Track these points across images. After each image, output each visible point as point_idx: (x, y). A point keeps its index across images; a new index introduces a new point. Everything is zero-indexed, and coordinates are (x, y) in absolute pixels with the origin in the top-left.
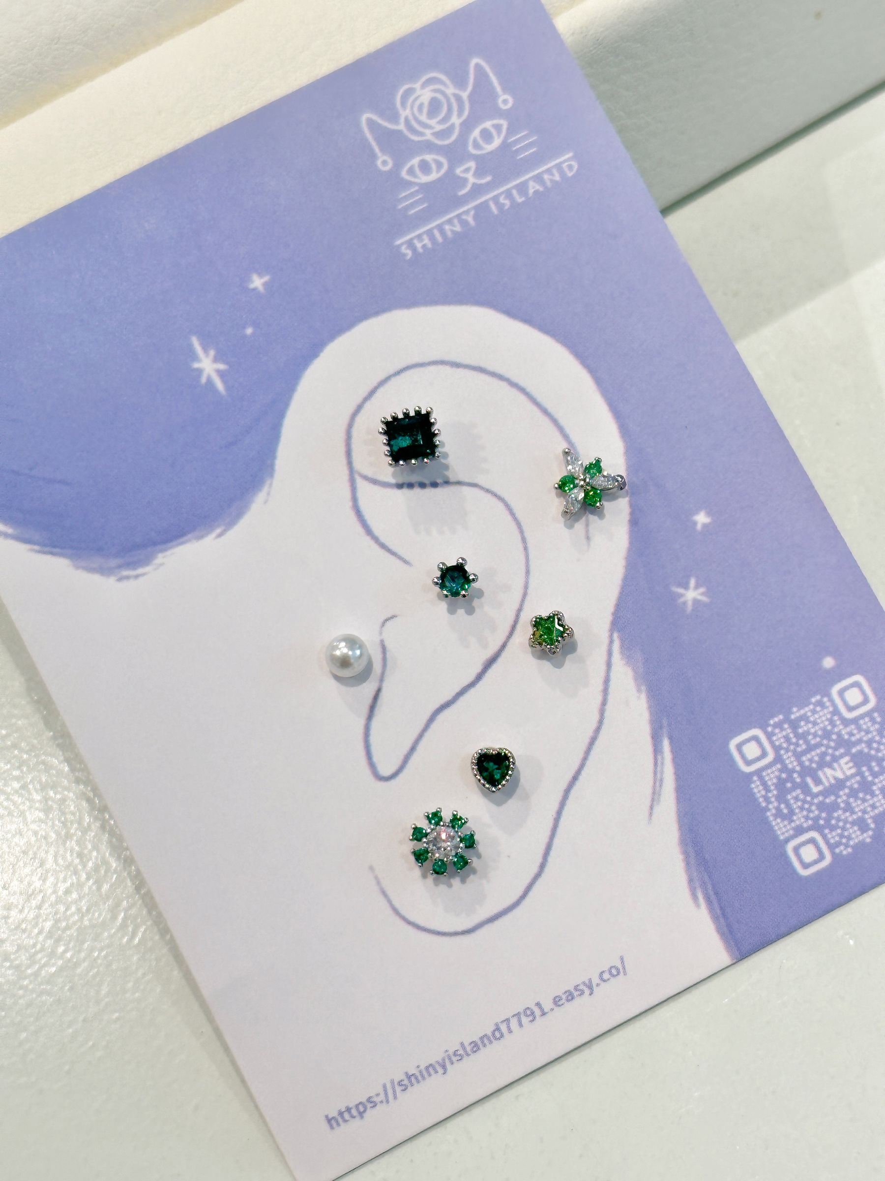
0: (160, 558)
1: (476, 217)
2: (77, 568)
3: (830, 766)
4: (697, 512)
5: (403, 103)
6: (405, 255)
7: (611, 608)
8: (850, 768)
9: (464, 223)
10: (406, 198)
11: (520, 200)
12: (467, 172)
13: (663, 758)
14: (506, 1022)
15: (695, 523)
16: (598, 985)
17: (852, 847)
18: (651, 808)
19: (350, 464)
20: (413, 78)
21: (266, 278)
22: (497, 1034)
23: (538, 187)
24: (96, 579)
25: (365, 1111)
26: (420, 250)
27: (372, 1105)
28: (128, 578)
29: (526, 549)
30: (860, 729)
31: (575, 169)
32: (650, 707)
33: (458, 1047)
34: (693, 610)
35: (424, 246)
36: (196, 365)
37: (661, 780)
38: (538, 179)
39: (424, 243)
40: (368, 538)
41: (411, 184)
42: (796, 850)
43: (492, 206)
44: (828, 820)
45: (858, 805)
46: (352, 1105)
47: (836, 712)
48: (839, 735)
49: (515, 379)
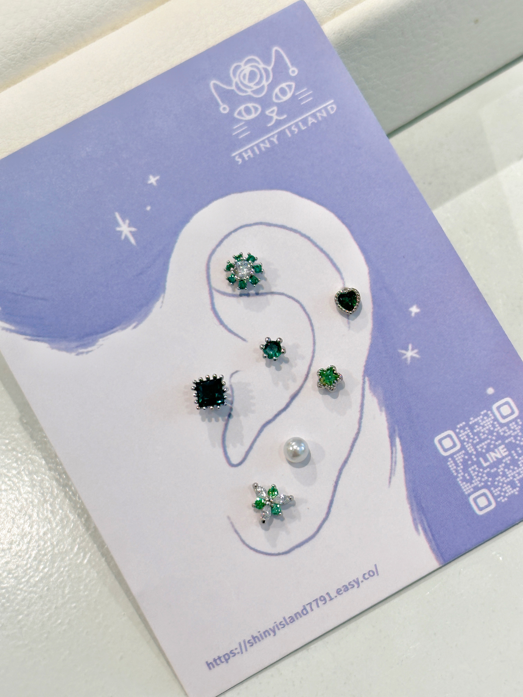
0: (101, 341)
1: (278, 139)
2: (53, 348)
3: (493, 451)
4: (411, 306)
5: (234, 74)
6: (238, 162)
7: (363, 363)
8: (505, 452)
9: (271, 142)
10: (238, 128)
11: (303, 128)
12: (273, 113)
13: (396, 450)
14: (309, 605)
15: (411, 312)
16: (362, 581)
17: (508, 497)
18: (390, 478)
19: (209, 283)
20: (240, 59)
21: (158, 178)
22: (304, 612)
23: (314, 121)
24: (64, 355)
25: (229, 658)
26: (247, 159)
27: (233, 655)
28: (82, 353)
29: (313, 330)
30: (510, 429)
31: (335, 110)
32: (387, 420)
33: (282, 620)
34: (411, 363)
35: (249, 156)
36: (118, 229)
37: (395, 463)
38: (314, 116)
39: (249, 154)
40: (221, 326)
41: (239, 121)
42: (475, 500)
43: (287, 132)
44: (493, 482)
45: (510, 473)
46: (221, 655)
47: (496, 419)
48: (498, 432)
49: (303, 232)
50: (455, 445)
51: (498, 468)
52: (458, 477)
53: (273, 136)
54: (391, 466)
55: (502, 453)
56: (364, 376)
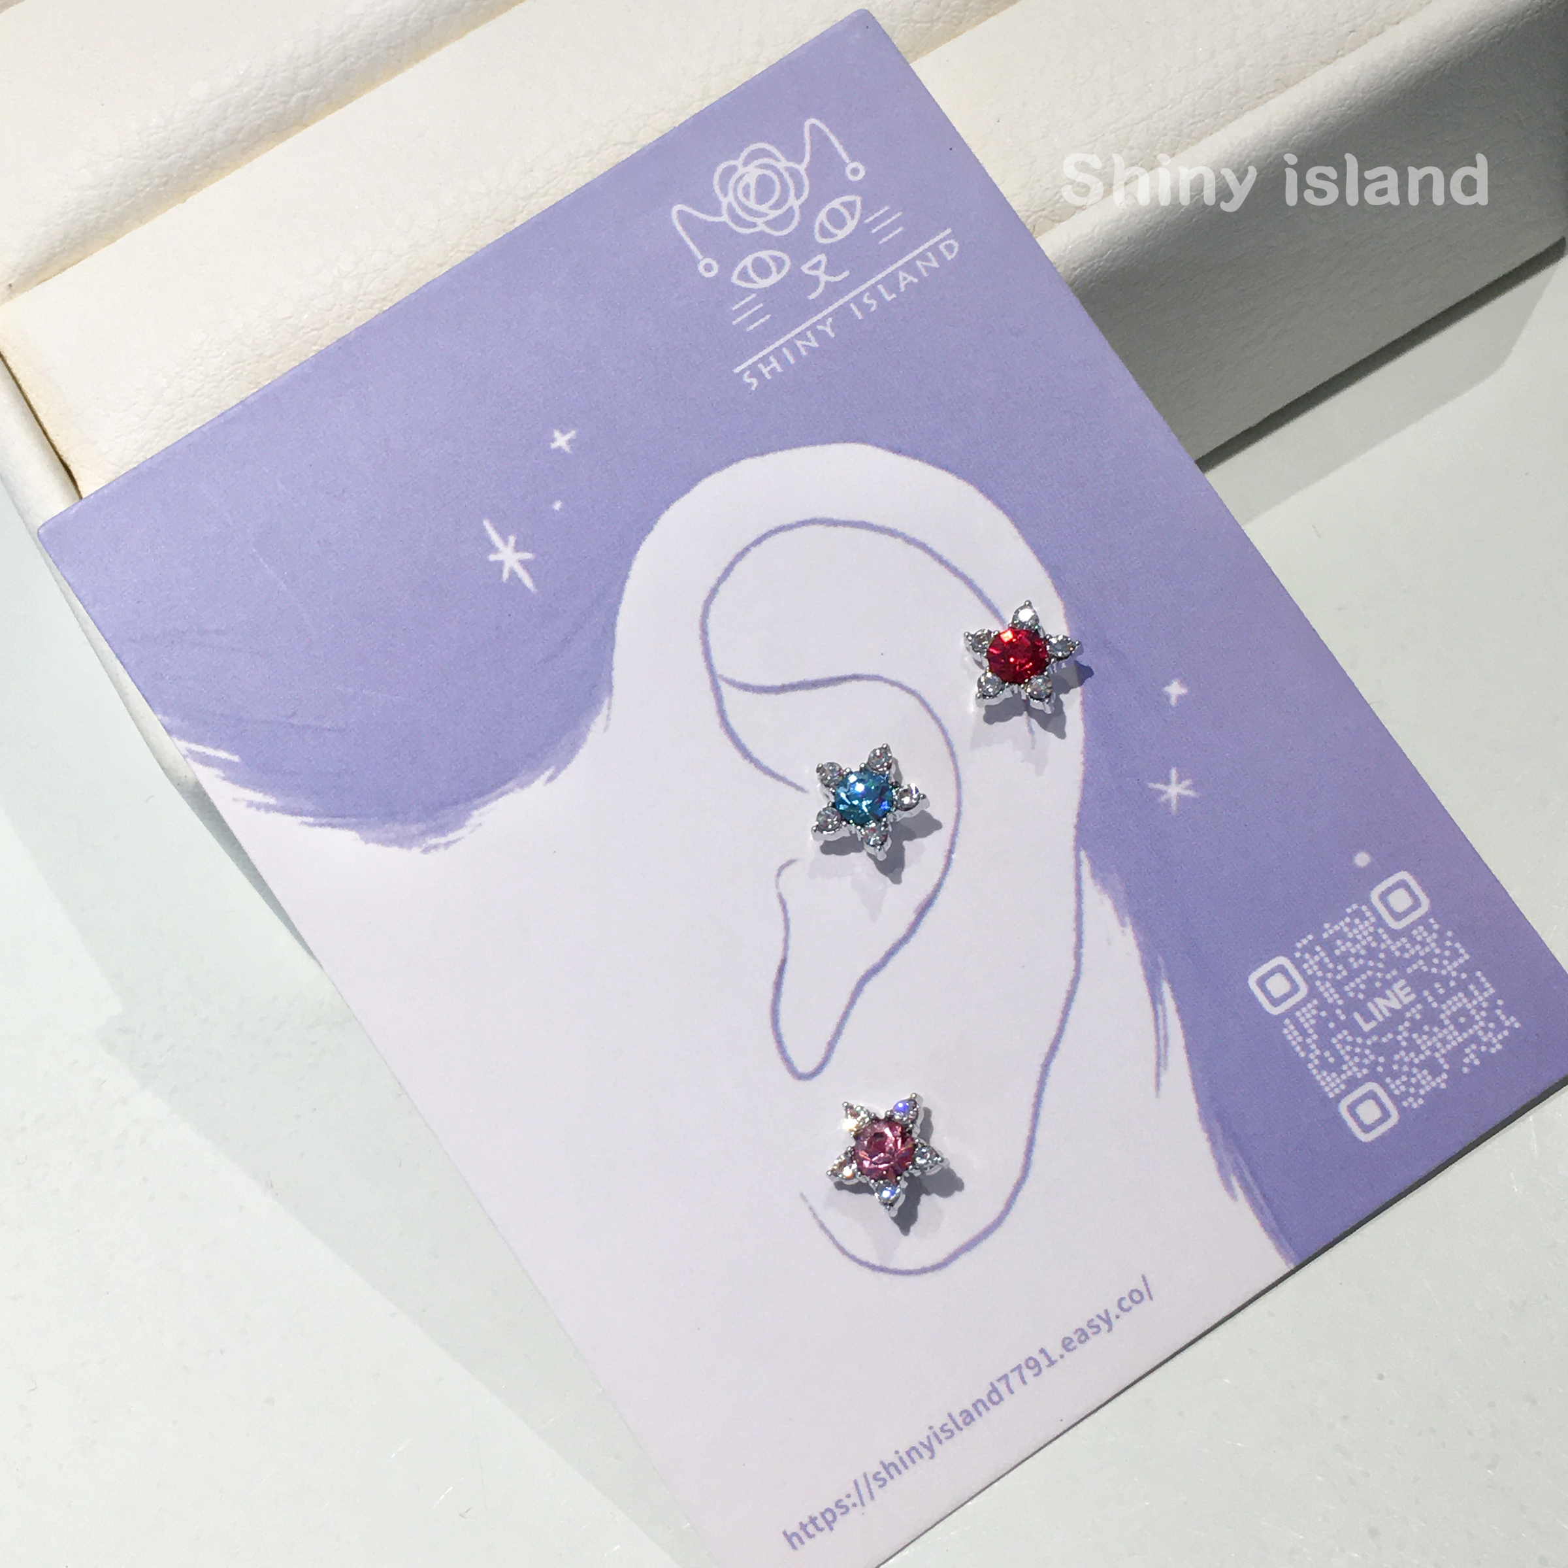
50: (1295, 989)
51: (1398, 1033)
52: (1311, 1061)
53: (824, 320)
54: (1158, 1046)
55: (1402, 997)
56: (1077, 850)
